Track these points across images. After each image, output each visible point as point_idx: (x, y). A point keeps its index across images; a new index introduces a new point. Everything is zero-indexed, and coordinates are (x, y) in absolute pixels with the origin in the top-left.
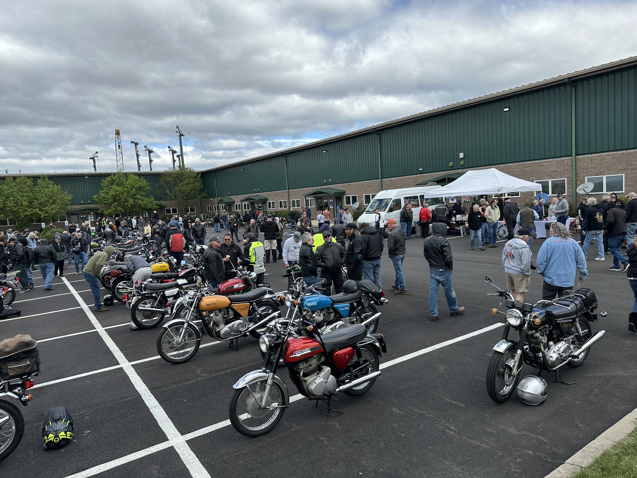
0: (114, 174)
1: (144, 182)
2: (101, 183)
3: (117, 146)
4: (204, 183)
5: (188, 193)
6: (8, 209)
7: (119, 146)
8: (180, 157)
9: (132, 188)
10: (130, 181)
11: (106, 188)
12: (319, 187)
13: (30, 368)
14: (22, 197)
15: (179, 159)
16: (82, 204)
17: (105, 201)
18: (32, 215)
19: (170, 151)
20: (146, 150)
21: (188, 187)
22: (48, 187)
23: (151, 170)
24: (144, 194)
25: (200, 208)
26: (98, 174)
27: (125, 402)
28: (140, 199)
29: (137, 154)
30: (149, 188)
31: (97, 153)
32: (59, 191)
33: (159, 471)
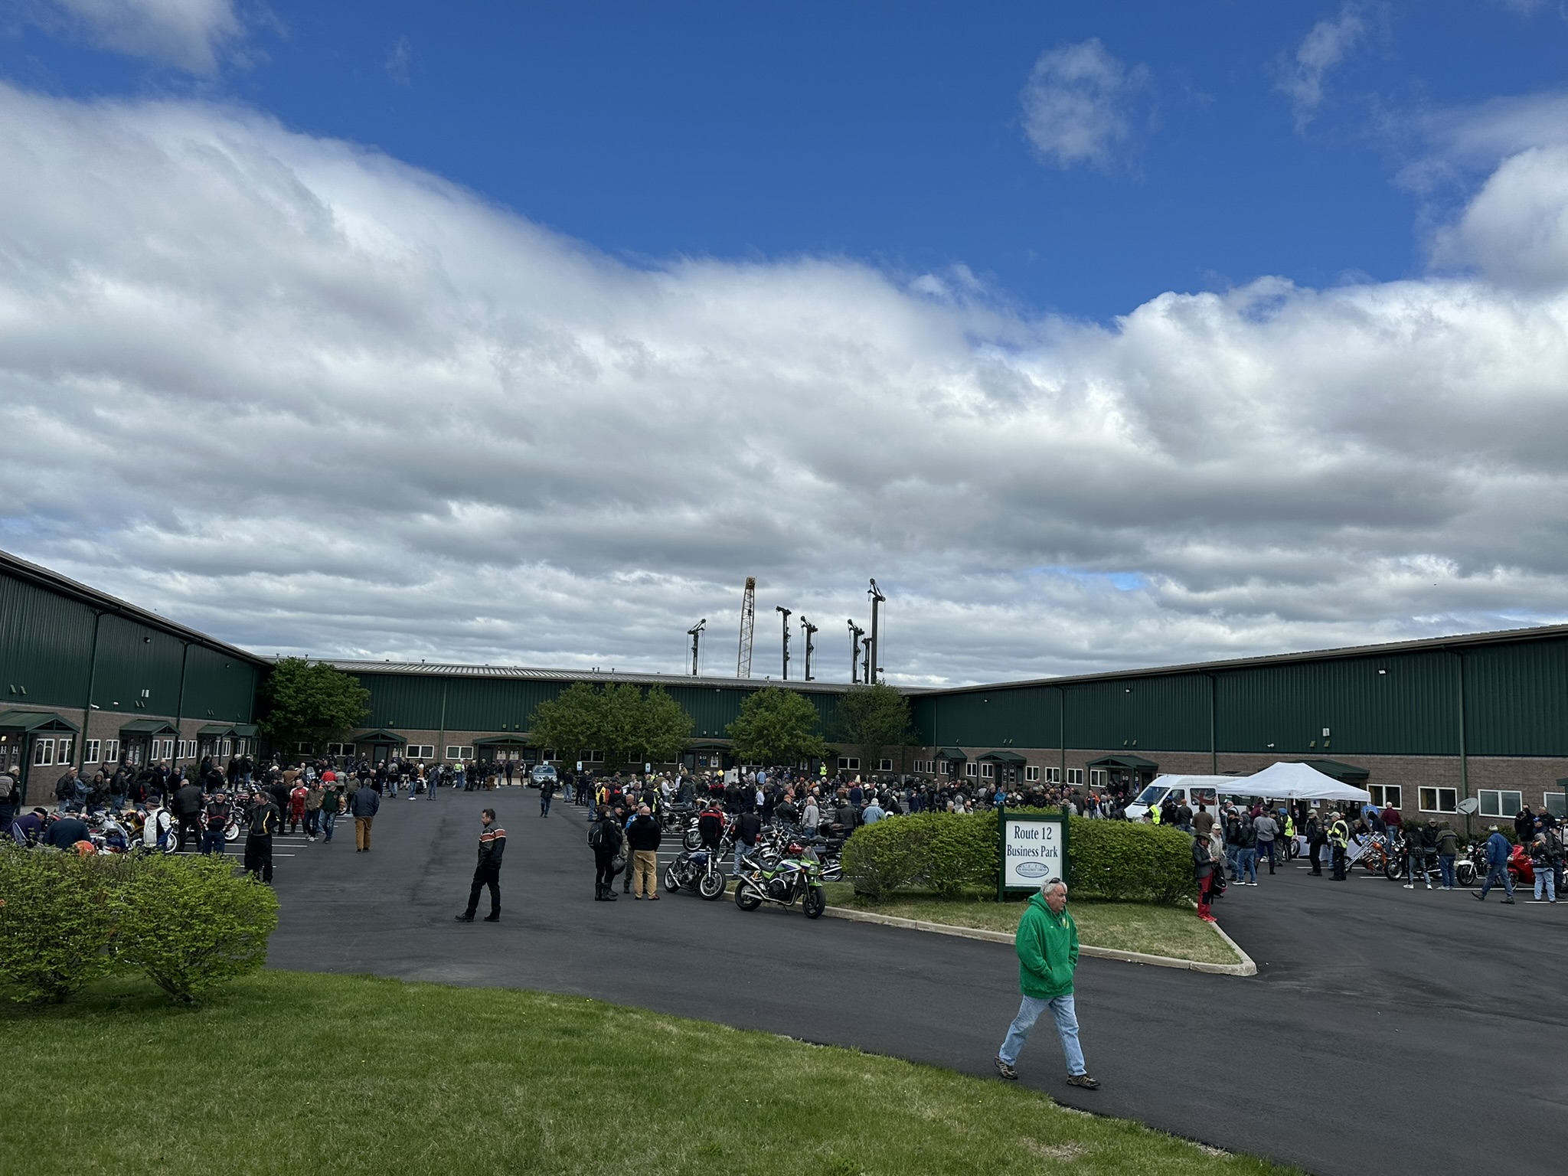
2: (741, 702)
3: (746, 611)
4: (913, 717)
5: (883, 733)
7: (750, 611)
8: (871, 643)
9: (790, 717)
10: (789, 704)
11: (747, 713)
12: (1116, 752)
15: (868, 648)
16: (704, 736)
19: (850, 629)
20: (804, 626)
21: (884, 722)
22: (663, 704)
24: (807, 728)
25: (901, 762)
29: (784, 633)
30: (817, 718)
31: (704, 621)
32: (677, 711)
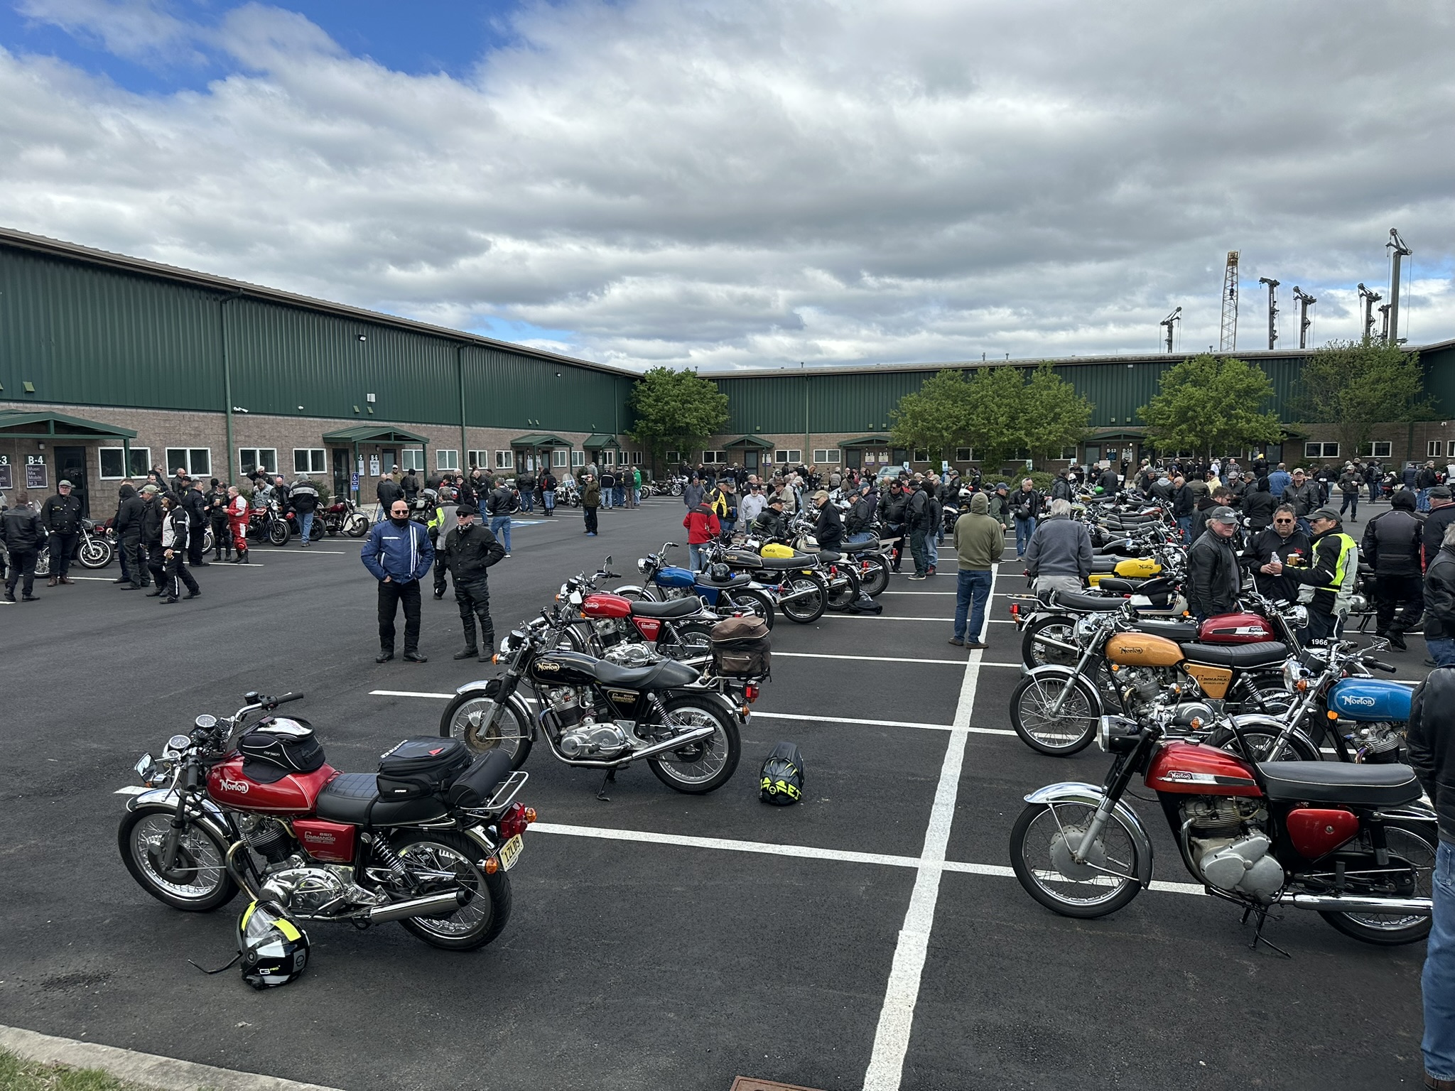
0: (1191, 359)
1: (1260, 378)
2: (1160, 378)
3: (1228, 292)
4: (1426, 379)
5: (1373, 404)
6: (973, 429)
7: (1232, 291)
8: (1390, 310)
9: (1228, 392)
10: (1226, 375)
11: (1167, 390)
13: (749, 667)
14: (999, 407)
15: (1386, 316)
16: (1112, 424)
17: (1160, 419)
18: (1011, 442)
19: (1362, 295)
20: (1297, 297)
21: (1375, 390)
22: (1050, 388)
23: (1303, 346)
24: (1254, 405)
25: (1407, 445)
26: (1174, 358)
27: (908, 781)
28: (1242, 418)
29: (1270, 308)
30: (1271, 391)
31: (1179, 309)
32: (1069, 395)
33: (867, 890)
